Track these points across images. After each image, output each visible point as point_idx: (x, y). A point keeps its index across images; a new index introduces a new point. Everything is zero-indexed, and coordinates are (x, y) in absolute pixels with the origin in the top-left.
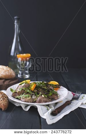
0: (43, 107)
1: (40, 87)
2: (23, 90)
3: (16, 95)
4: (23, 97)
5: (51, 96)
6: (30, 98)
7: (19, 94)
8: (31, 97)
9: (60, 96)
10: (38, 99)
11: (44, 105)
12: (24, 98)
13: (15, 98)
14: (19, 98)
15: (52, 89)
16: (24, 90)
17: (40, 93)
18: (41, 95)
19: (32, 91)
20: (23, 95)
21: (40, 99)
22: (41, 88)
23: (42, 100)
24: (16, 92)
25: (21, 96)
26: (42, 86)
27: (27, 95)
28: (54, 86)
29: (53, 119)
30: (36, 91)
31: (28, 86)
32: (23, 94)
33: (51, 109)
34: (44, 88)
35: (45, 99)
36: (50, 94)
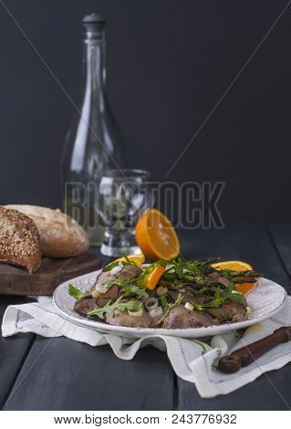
0: (187, 344)
1: (178, 279)
2: (115, 289)
3: (88, 307)
4: (116, 312)
5: (220, 306)
6: (140, 313)
7: (100, 302)
8: (146, 311)
9: (253, 310)
10: (172, 316)
11: (190, 338)
12: (118, 315)
13: (85, 316)
14: (101, 316)
15: (226, 285)
16: (120, 288)
17: (180, 298)
18: (183, 303)
19: (147, 290)
20: (116, 304)
21: (177, 317)
22: (184, 280)
23: (186, 320)
24: (90, 297)
25: (108, 309)
26: (187, 273)
27: (130, 304)
28: (235, 276)
29: (221, 381)
30: (166, 290)
31: (133, 274)
32: (114, 301)
33: (216, 349)
34: (194, 282)
35: (195, 318)
36: (217, 301)
